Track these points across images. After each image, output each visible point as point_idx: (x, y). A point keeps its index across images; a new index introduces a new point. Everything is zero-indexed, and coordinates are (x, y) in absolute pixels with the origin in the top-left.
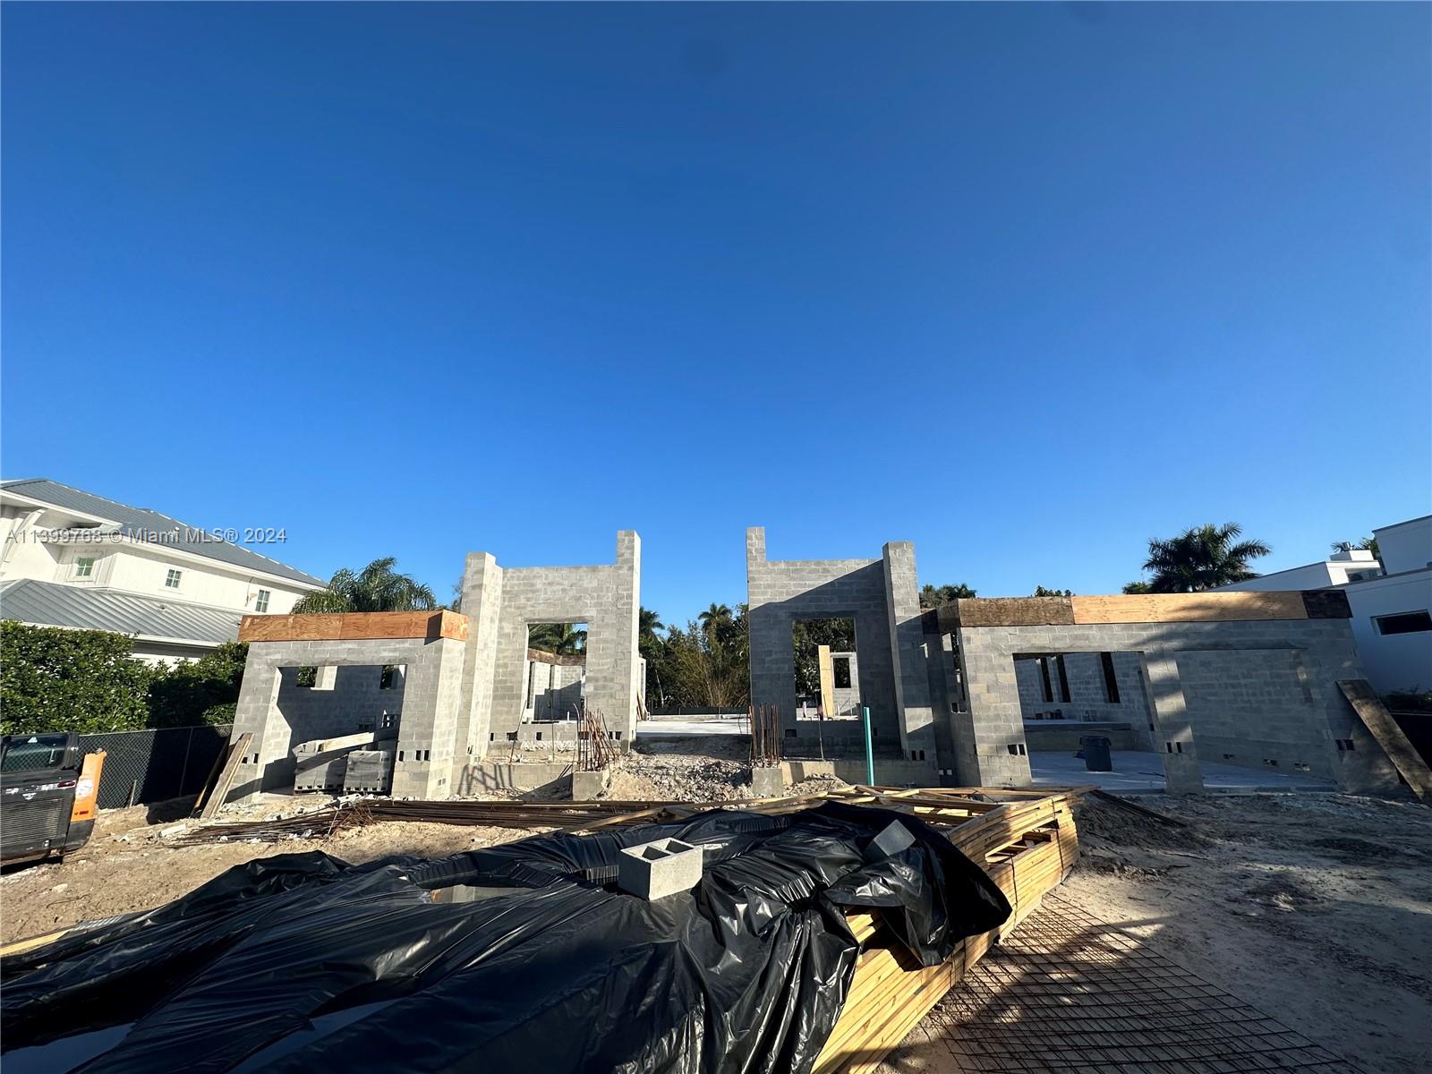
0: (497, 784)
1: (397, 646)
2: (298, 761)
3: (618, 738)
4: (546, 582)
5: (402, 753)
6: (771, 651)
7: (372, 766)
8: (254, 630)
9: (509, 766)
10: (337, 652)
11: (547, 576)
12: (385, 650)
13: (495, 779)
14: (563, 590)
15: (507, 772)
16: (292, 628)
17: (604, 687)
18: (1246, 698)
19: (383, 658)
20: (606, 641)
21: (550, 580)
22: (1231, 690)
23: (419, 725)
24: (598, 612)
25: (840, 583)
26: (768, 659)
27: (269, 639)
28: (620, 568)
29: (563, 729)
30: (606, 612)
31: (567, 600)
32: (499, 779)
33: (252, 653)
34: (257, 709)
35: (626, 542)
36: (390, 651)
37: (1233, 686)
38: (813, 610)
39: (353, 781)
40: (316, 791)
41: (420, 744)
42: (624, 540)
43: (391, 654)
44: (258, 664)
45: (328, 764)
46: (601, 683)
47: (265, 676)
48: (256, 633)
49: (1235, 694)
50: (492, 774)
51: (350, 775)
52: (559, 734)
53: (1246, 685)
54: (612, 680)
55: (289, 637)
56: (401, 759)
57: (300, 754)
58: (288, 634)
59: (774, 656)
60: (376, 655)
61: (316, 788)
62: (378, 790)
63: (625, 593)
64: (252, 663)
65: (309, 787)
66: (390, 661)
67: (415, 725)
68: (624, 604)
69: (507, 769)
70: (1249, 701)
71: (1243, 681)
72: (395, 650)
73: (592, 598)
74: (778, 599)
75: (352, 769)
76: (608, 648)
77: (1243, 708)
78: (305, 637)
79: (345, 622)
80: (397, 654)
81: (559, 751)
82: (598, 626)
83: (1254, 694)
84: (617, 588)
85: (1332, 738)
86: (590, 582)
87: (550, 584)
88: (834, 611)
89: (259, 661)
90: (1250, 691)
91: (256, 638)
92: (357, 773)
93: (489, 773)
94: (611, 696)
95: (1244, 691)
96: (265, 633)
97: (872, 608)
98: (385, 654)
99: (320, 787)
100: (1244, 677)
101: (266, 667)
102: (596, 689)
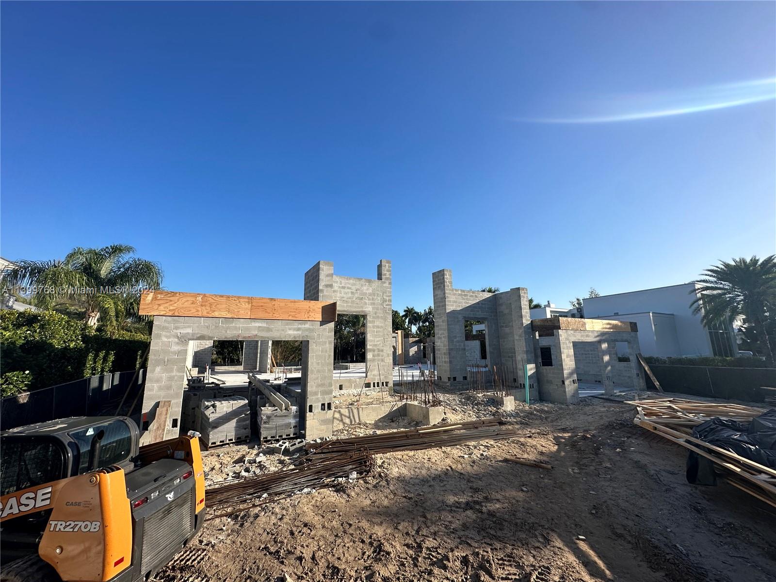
0: (351, 422)
1: (300, 326)
2: (210, 420)
3: (387, 386)
4: (341, 286)
5: (311, 407)
6: (456, 336)
7: (284, 418)
8: (159, 305)
9: (358, 408)
10: (247, 329)
11: (341, 282)
12: (290, 329)
13: (349, 417)
14: (352, 293)
15: (357, 413)
16: (202, 306)
17: (378, 355)
18: (591, 359)
19: (290, 335)
20: (378, 327)
21: (343, 285)
22: (584, 356)
23: (322, 385)
24: (373, 308)
25: (482, 304)
26: (455, 340)
27: (176, 314)
28: (385, 283)
29: (356, 382)
30: (377, 309)
31: (354, 299)
32: (352, 417)
33: (159, 327)
34: (171, 379)
35: (387, 267)
36: (294, 329)
37: (586, 354)
38: (472, 316)
39: (268, 432)
40: (228, 444)
41: (324, 399)
42: (386, 265)
43: (295, 332)
44: (167, 337)
45: (235, 420)
46: (376, 353)
47: (175, 348)
48: (162, 308)
49: (586, 357)
50: (347, 414)
51: (265, 427)
52: (353, 385)
53: (592, 354)
54: (382, 351)
55: (200, 314)
56: (311, 411)
57: (212, 415)
58: (198, 311)
59: (457, 339)
60: (283, 332)
61: (228, 442)
62: (292, 436)
63: (387, 298)
64: (159, 336)
65: (221, 442)
66: (295, 337)
67: (319, 386)
68: (387, 305)
69: (356, 410)
70: (593, 360)
71: (590, 353)
72: (299, 329)
73: (369, 299)
74: (458, 309)
75: (265, 423)
76: (379, 331)
77: (589, 363)
78: (216, 314)
79: (254, 304)
80: (300, 332)
81: (354, 396)
82: (373, 317)
83: (595, 357)
84: (383, 294)
85: (635, 373)
86: (368, 289)
87: (343, 288)
88: (479, 317)
89: (168, 334)
90: (593, 356)
91: (162, 313)
92: (272, 424)
93: (344, 413)
94: (383, 360)
95: (591, 356)
96: (172, 308)
97: (493, 317)
98: (291, 332)
99: (232, 440)
100: (591, 351)
101: (176, 340)
102: (373, 356)
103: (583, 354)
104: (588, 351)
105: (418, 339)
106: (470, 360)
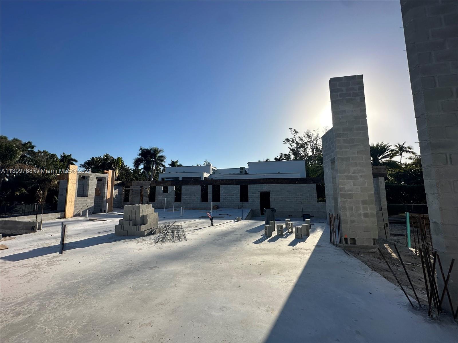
103: (294, 197)
104: (299, 195)
105: (120, 182)
106: (189, 203)
